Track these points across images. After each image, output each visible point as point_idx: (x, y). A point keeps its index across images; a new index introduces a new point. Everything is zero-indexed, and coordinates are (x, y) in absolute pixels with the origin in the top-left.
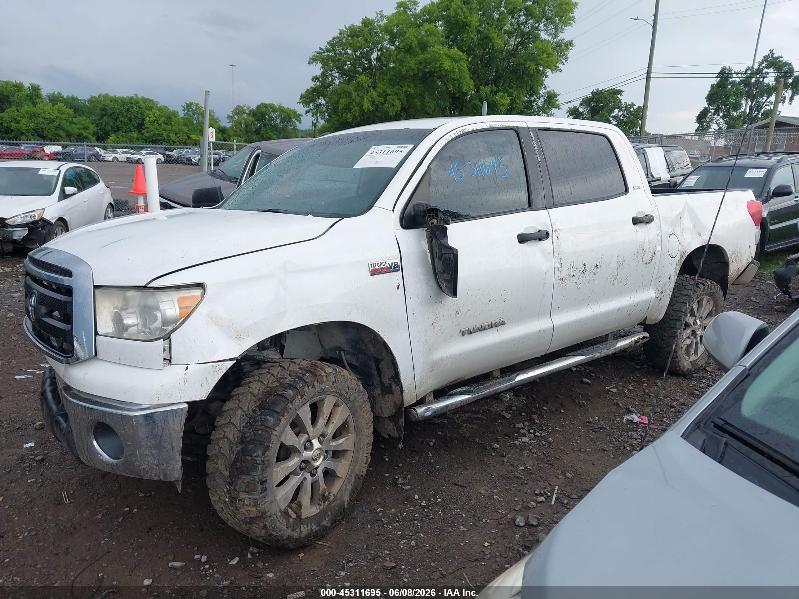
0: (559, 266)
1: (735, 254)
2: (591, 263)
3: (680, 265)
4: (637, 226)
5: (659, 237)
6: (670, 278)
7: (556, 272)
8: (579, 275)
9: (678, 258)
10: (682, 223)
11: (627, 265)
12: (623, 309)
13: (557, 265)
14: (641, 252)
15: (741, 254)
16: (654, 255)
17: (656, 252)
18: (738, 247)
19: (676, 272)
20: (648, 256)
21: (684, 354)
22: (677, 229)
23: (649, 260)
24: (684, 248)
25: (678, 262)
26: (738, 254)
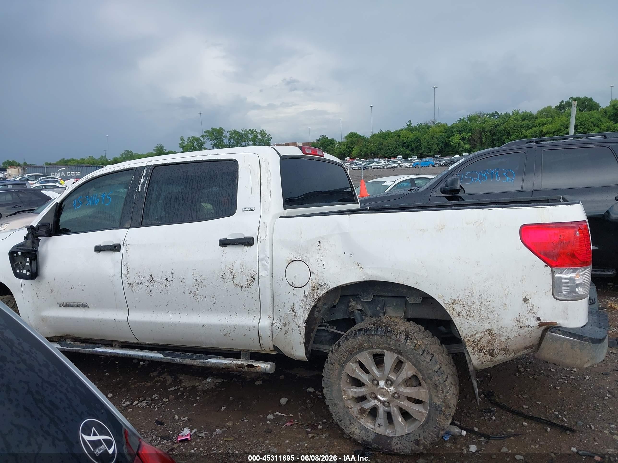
0: (126, 274)
1: (465, 305)
2: (159, 276)
3: (313, 298)
4: (226, 247)
5: (264, 262)
6: (293, 311)
7: (124, 278)
8: (148, 283)
9: (308, 289)
10: (322, 250)
11: (209, 284)
12: (211, 326)
13: (124, 272)
14: (229, 274)
15: (487, 308)
16: (253, 280)
17: (255, 277)
18: (472, 296)
19: (306, 306)
20: (242, 280)
21: (356, 417)
22: (308, 256)
23: (244, 284)
24: (321, 278)
25: (307, 294)
26: (477, 307)
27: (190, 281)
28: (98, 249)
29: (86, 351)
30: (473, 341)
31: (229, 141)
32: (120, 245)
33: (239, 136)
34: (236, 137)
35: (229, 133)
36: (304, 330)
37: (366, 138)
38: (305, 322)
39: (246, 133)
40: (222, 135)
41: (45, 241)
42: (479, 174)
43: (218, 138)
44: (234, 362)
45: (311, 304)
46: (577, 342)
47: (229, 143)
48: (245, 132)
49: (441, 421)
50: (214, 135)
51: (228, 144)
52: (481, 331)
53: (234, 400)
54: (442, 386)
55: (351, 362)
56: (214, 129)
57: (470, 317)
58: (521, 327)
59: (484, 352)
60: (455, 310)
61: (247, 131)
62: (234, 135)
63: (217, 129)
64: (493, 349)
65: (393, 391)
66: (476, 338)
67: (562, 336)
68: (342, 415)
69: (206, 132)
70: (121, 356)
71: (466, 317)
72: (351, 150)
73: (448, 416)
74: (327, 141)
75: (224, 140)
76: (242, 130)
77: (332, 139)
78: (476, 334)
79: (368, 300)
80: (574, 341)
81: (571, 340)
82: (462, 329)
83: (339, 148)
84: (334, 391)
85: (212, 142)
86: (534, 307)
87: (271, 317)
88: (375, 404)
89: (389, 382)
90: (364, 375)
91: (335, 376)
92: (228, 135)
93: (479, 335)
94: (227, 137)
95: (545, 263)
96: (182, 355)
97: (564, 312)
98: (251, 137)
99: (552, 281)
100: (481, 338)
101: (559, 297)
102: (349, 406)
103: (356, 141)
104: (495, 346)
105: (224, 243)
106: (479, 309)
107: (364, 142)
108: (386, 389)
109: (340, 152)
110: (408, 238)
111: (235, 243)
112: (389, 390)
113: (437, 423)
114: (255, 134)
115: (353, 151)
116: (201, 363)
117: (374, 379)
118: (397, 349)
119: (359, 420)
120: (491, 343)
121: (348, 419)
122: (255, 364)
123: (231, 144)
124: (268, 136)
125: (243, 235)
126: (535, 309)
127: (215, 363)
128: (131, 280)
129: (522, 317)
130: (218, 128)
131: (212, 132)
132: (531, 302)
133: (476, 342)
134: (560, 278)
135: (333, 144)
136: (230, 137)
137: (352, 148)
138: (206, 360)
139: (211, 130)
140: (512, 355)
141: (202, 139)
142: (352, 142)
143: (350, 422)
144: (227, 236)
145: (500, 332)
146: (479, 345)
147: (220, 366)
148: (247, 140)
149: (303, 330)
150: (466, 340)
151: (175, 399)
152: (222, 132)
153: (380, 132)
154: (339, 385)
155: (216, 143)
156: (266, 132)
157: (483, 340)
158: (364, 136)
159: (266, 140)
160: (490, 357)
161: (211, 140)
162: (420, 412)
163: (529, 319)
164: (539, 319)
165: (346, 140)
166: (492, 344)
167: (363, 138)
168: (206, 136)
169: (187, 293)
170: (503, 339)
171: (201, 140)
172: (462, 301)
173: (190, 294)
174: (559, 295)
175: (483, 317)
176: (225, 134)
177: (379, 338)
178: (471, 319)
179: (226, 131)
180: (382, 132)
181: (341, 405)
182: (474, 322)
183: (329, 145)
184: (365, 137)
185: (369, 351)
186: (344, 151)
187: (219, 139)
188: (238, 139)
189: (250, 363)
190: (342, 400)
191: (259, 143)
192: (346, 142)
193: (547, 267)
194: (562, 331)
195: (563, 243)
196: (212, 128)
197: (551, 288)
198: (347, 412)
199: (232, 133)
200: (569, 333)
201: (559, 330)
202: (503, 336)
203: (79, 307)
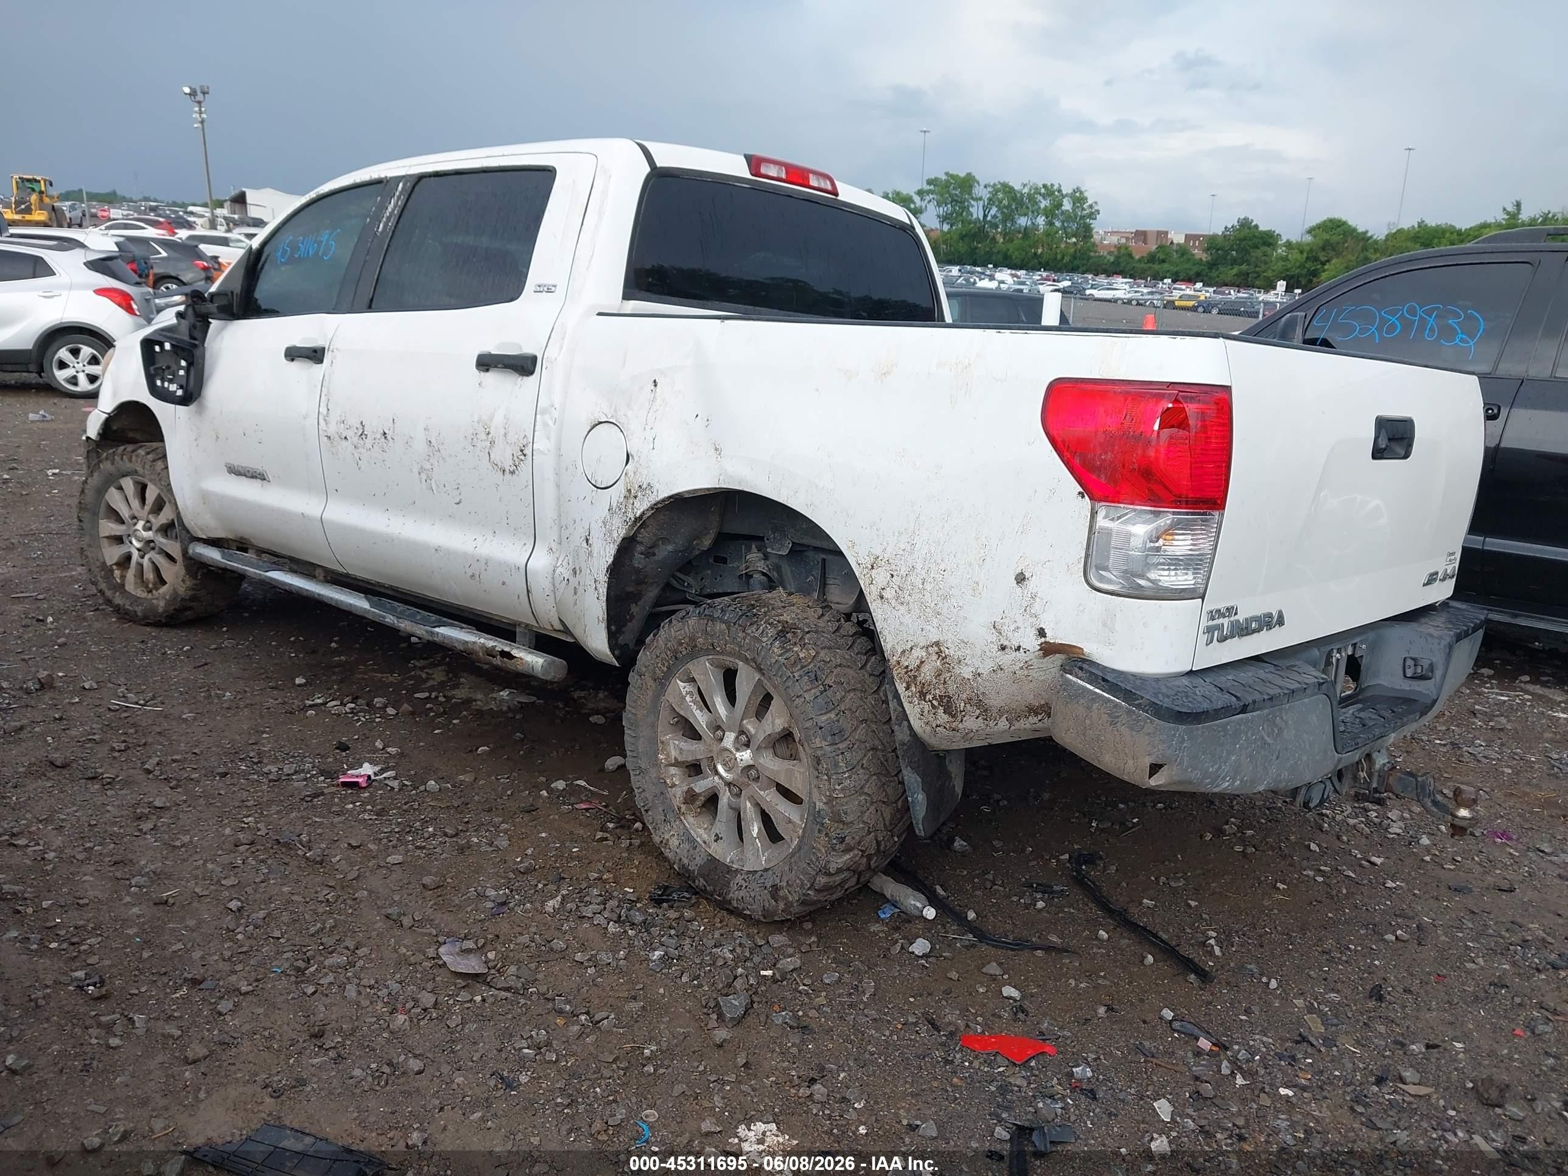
0: (326, 413)
1: (895, 573)
2: (374, 427)
3: (625, 518)
4: (487, 374)
5: (547, 417)
6: (587, 541)
7: (322, 421)
8: (356, 439)
9: (616, 494)
10: (658, 402)
11: (450, 456)
12: (449, 553)
13: (323, 410)
14: (484, 436)
15: (937, 588)
16: (522, 457)
17: (528, 451)
18: (911, 553)
19: (610, 532)
20: (504, 455)
21: (679, 809)
22: (630, 413)
23: (508, 464)
24: (645, 472)
25: (614, 505)
26: (918, 582)
27: (419, 445)
28: (293, 354)
29: (256, 573)
30: (907, 667)
31: (984, 211)
32: (324, 348)
33: (1014, 199)
34: (1005, 202)
35: (990, 189)
36: (605, 590)
37: (1371, 237)
38: (607, 571)
39: (1032, 191)
40: (970, 194)
41: (223, 329)
42: (1380, 314)
43: (957, 201)
44: (482, 640)
45: (620, 531)
46: (1121, 707)
47: (985, 216)
48: (1030, 190)
49: (819, 850)
50: (948, 192)
51: (981, 218)
52: (921, 644)
53: (522, 740)
54: (827, 764)
55: (678, 678)
56: (952, 176)
57: (902, 604)
58: (1003, 648)
59: (930, 701)
60: (874, 582)
61: (1036, 189)
62: (1000, 195)
63: (960, 178)
64: (949, 697)
65: (747, 761)
66: (912, 661)
67: (1088, 686)
68: (650, 798)
69: (930, 182)
70: (305, 593)
71: (893, 602)
72: (1319, 267)
73: (834, 841)
74: (1254, 236)
75: (973, 206)
76: (1025, 185)
77: (1270, 231)
78: (911, 648)
79: (780, 553)
80: (1116, 705)
81: (1109, 700)
82: (886, 632)
83: (1285, 259)
84: (641, 739)
85: (941, 209)
86: (1037, 599)
87: (554, 550)
88: (715, 784)
89: (743, 738)
90: (701, 714)
91: (644, 704)
92: (985, 194)
93: (918, 653)
94: (981, 199)
95: (1081, 486)
96: (399, 610)
97: (1105, 625)
98: (1044, 204)
99: (1089, 539)
100: (922, 662)
101: (1101, 582)
102: (668, 781)
103: (1338, 243)
104: (952, 689)
105: (486, 363)
106: (921, 586)
107: (1365, 249)
108: (731, 752)
109: (1287, 270)
110: (817, 390)
111: (499, 363)
112: (738, 755)
113: (814, 853)
114: (1057, 196)
115: (1324, 271)
116: (427, 632)
117: (719, 728)
118: (754, 660)
119: (682, 818)
120: (942, 678)
121: (661, 809)
122: (515, 652)
123: (989, 218)
124: (1091, 207)
125: (520, 347)
126: (1037, 608)
127: (450, 638)
128: (332, 430)
129: (1005, 621)
130: (962, 174)
131: (947, 184)
132: (1032, 585)
133: (911, 670)
134: (1108, 533)
135: (1269, 245)
136: (990, 199)
137: (1323, 264)
138: (434, 627)
139: (944, 177)
140: (1003, 724)
141: (917, 199)
142: (1326, 246)
143: (663, 818)
144: (493, 348)
145: (960, 653)
146: (919, 679)
147: (456, 645)
148: (1033, 212)
149: (603, 590)
150: (893, 661)
151: (412, 713)
152: (971, 187)
153: (1419, 226)
154: (654, 726)
155: (952, 214)
156: (1086, 194)
157: (925, 668)
158: (1367, 232)
159: (1083, 217)
160: (946, 717)
161: (939, 205)
162: (790, 821)
163: (1022, 629)
164: (1042, 633)
165: (1309, 238)
166: (945, 683)
167: (1363, 239)
168: (929, 192)
169: (416, 470)
170: (967, 672)
171: (914, 203)
172: (891, 561)
173: (420, 474)
174: (1102, 579)
175: (928, 610)
176: (979, 191)
177: (724, 626)
178: (903, 609)
179: (982, 183)
180: (1426, 226)
181: (653, 773)
182: (907, 619)
183: (1256, 247)
184: (1369, 234)
185: (711, 657)
186: (1299, 267)
187: (961, 202)
188: (1008, 207)
189: (507, 649)
190: (656, 764)
191: (1063, 222)
192: (1308, 244)
193: (1083, 497)
194: (1087, 671)
195: (1125, 437)
196: (947, 174)
197: (1083, 555)
198: (662, 793)
199: (997, 191)
200: (1104, 680)
201: (1081, 668)
202: (966, 664)
203: (256, 477)
